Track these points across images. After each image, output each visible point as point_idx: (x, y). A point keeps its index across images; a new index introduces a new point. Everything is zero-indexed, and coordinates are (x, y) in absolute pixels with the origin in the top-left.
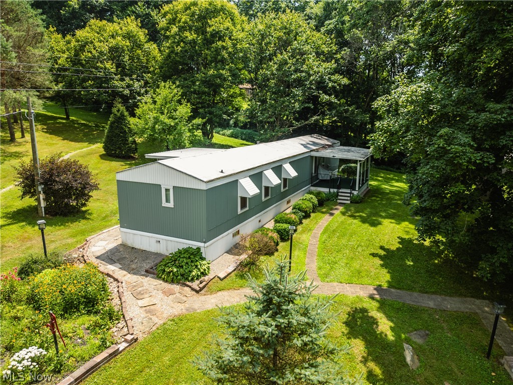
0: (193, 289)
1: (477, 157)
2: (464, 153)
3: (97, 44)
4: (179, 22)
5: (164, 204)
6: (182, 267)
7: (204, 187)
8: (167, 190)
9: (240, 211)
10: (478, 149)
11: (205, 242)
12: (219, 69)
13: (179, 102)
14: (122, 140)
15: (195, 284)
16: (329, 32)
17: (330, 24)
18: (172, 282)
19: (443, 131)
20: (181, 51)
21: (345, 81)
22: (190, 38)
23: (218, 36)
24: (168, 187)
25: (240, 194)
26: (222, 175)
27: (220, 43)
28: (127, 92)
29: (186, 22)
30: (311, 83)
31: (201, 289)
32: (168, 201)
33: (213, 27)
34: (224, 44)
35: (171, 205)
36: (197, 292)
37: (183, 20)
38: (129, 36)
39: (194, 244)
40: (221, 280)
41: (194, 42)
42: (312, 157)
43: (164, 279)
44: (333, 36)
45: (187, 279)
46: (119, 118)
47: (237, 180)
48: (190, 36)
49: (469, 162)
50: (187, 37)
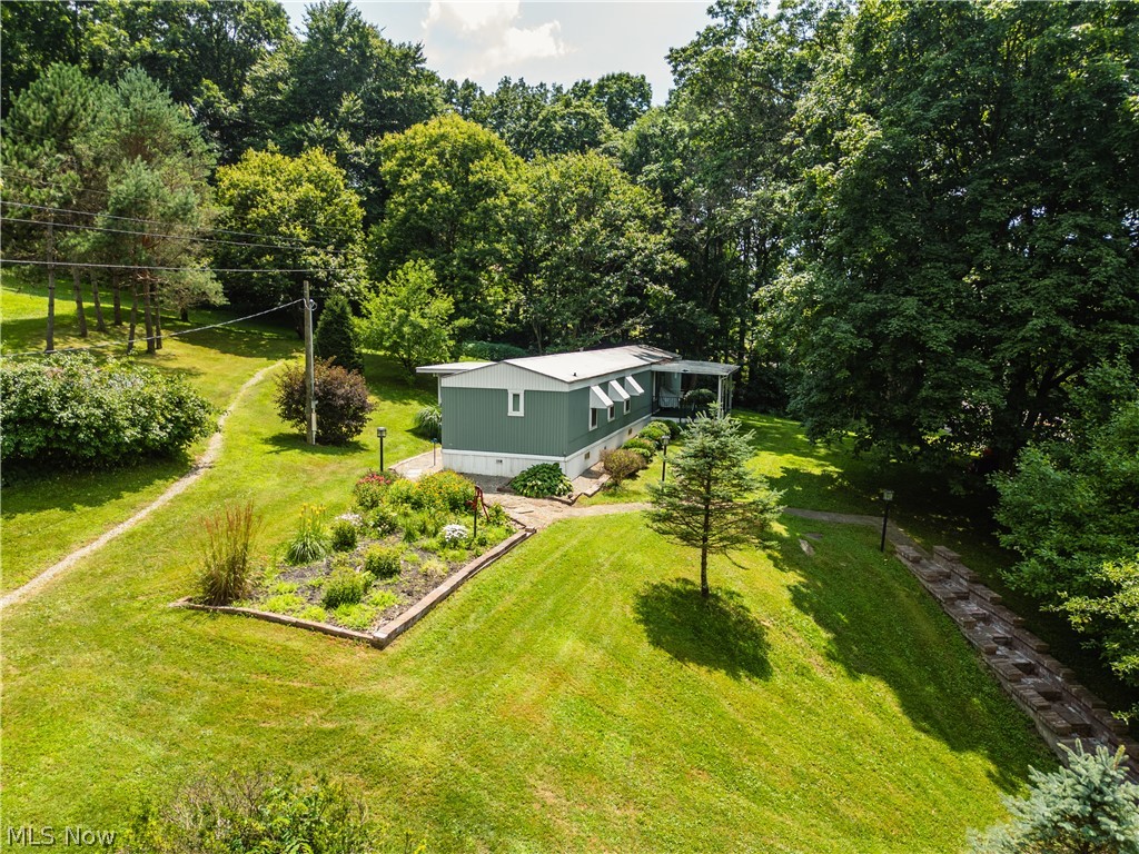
0: (563, 502)
1: (857, 342)
2: (846, 339)
3: (276, 195)
4: (422, 163)
5: (511, 413)
6: (545, 481)
7: (566, 389)
8: (516, 396)
9: (591, 428)
10: (859, 335)
11: (565, 456)
12: (492, 242)
13: (431, 292)
14: (345, 352)
15: (564, 498)
16: (651, 184)
17: (653, 170)
18: (537, 497)
19: (825, 321)
20: (428, 211)
21: (681, 263)
22: (442, 191)
23: (487, 189)
24: (516, 392)
25: (591, 406)
26: (576, 378)
27: (491, 201)
28: (322, 274)
29: (433, 166)
30: (634, 266)
31: (574, 502)
32: (516, 408)
33: (480, 175)
34: (498, 202)
35: (521, 413)
36: (569, 504)
37: (429, 162)
38: (319, 181)
39: (550, 460)
40: (590, 496)
41: (447, 198)
42: (652, 372)
43: (526, 496)
44: (658, 190)
45: (554, 493)
46: (339, 316)
47: (589, 387)
48: (441, 187)
49: (851, 347)
50: (437, 189)
